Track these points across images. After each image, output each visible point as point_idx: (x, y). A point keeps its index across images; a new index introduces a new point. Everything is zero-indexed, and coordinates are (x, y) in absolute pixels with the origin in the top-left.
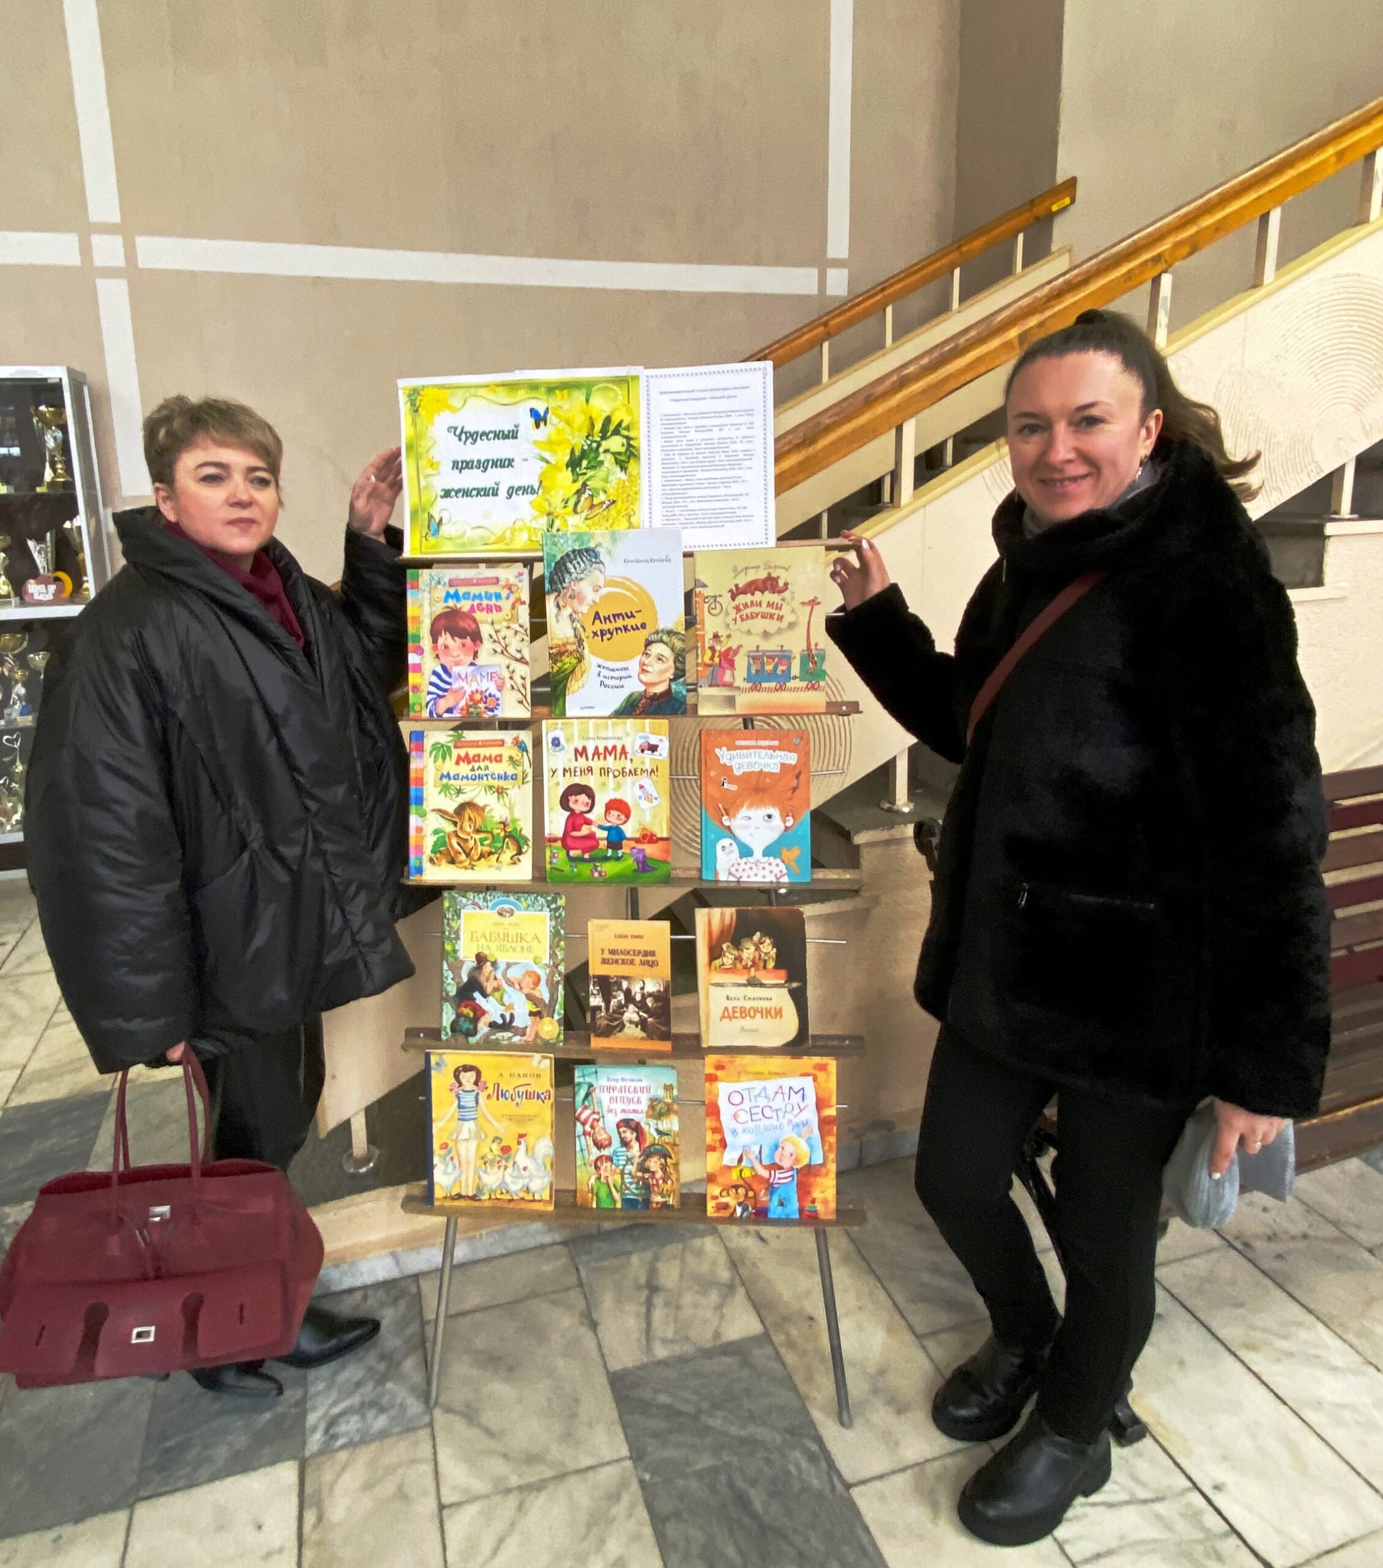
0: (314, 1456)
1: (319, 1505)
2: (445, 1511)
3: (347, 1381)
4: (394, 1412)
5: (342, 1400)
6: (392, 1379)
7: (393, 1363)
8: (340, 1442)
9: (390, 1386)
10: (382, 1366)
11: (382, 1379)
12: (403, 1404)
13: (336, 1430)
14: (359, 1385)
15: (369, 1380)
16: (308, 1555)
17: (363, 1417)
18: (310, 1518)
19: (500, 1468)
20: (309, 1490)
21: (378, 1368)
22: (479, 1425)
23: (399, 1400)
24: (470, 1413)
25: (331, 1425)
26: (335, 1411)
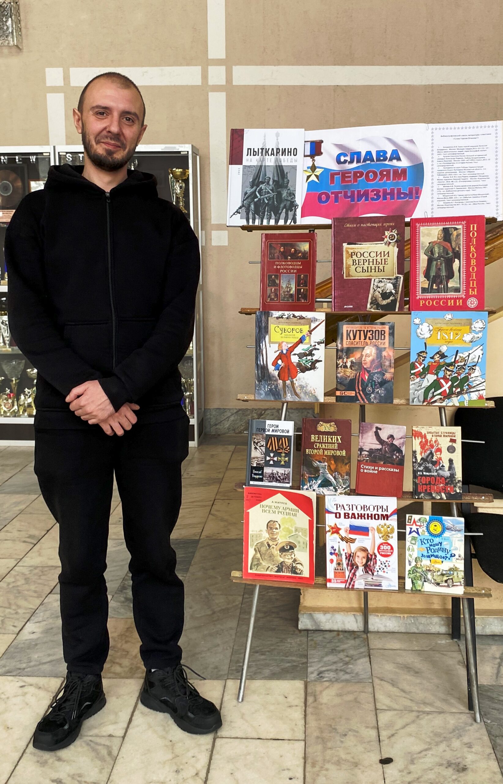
0: (312, 681)
1: (315, 696)
2: (377, 711)
3: (329, 661)
4: (353, 675)
5: (327, 666)
6: (352, 664)
7: (353, 659)
8: (325, 679)
9: (350, 666)
10: (347, 659)
11: (347, 663)
12: (357, 673)
13: (323, 675)
14: (335, 663)
15: (341, 662)
16: (309, 710)
17: (337, 673)
18: (310, 699)
19: (408, 703)
20: (309, 690)
21: (345, 659)
22: (398, 688)
23: (356, 672)
24: (393, 683)
25: (320, 673)
26: (322, 669)
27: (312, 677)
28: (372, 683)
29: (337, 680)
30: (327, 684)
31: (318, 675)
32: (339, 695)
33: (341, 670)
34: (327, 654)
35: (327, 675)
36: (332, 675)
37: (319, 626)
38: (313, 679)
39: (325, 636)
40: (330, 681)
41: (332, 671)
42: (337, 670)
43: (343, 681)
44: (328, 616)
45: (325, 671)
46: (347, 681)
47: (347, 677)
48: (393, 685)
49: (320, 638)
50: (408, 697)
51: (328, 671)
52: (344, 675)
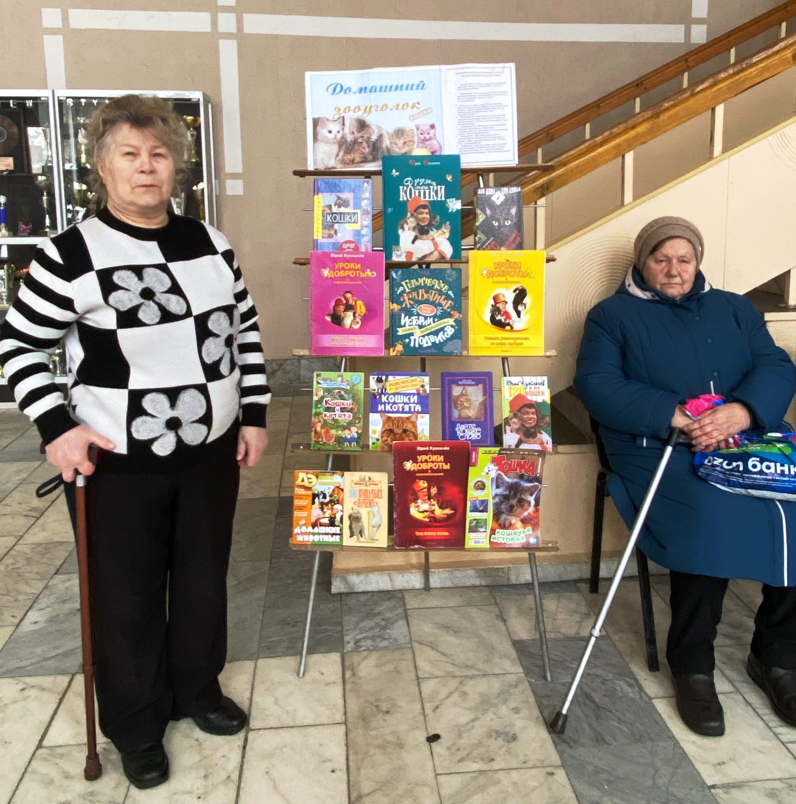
0: (349, 652)
1: (353, 669)
2: (420, 680)
3: (364, 626)
4: (391, 641)
5: (363, 633)
6: (389, 628)
7: (389, 622)
8: (362, 649)
9: (388, 631)
10: (383, 623)
11: (384, 628)
12: (395, 638)
13: (359, 644)
14: (371, 629)
15: (377, 628)
16: (348, 686)
17: (374, 641)
18: (348, 674)
19: (450, 668)
20: (347, 664)
21: (381, 623)
22: (438, 651)
23: (393, 637)
24: (433, 646)
25: (357, 642)
26: (359, 637)
27: (349, 647)
28: (412, 648)
29: (375, 649)
30: (365, 653)
31: (355, 643)
32: (378, 666)
33: (378, 637)
34: (362, 620)
35: (364, 644)
36: (369, 643)
37: (351, 588)
38: (349, 649)
39: (360, 599)
40: (367, 650)
41: (369, 639)
42: (374, 636)
43: (381, 649)
44: (362, 577)
45: (361, 639)
46: (386, 648)
47: (385, 643)
48: (433, 649)
49: (354, 602)
50: (449, 660)
51: (364, 638)
52: (381, 641)
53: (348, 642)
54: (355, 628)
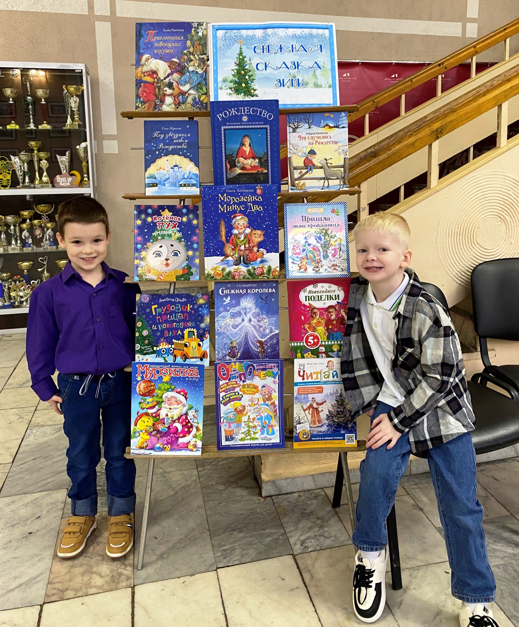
0: (299, 554)
1: (309, 572)
3: (304, 527)
4: (333, 539)
5: (305, 534)
6: (327, 526)
7: (324, 521)
8: (310, 549)
9: (326, 529)
11: (322, 527)
12: (335, 536)
14: (310, 528)
15: (314, 527)
16: (312, 591)
17: (318, 540)
18: (306, 577)
20: (301, 566)
21: (317, 522)
23: (333, 534)
25: (302, 543)
26: (303, 538)
27: (297, 549)
29: (322, 548)
30: (314, 554)
31: (302, 545)
32: (331, 566)
33: (320, 536)
34: (299, 520)
35: (310, 544)
36: (314, 543)
37: (281, 491)
38: (299, 551)
39: (289, 499)
40: (315, 550)
41: (313, 538)
42: (315, 535)
43: (327, 548)
44: (289, 480)
45: (305, 540)
46: (330, 547)
47: (328, 542)
49: (285, 503)
51: (308, 539)
52: (324, 540)
53: (295, 544)
54: (296, 529)
